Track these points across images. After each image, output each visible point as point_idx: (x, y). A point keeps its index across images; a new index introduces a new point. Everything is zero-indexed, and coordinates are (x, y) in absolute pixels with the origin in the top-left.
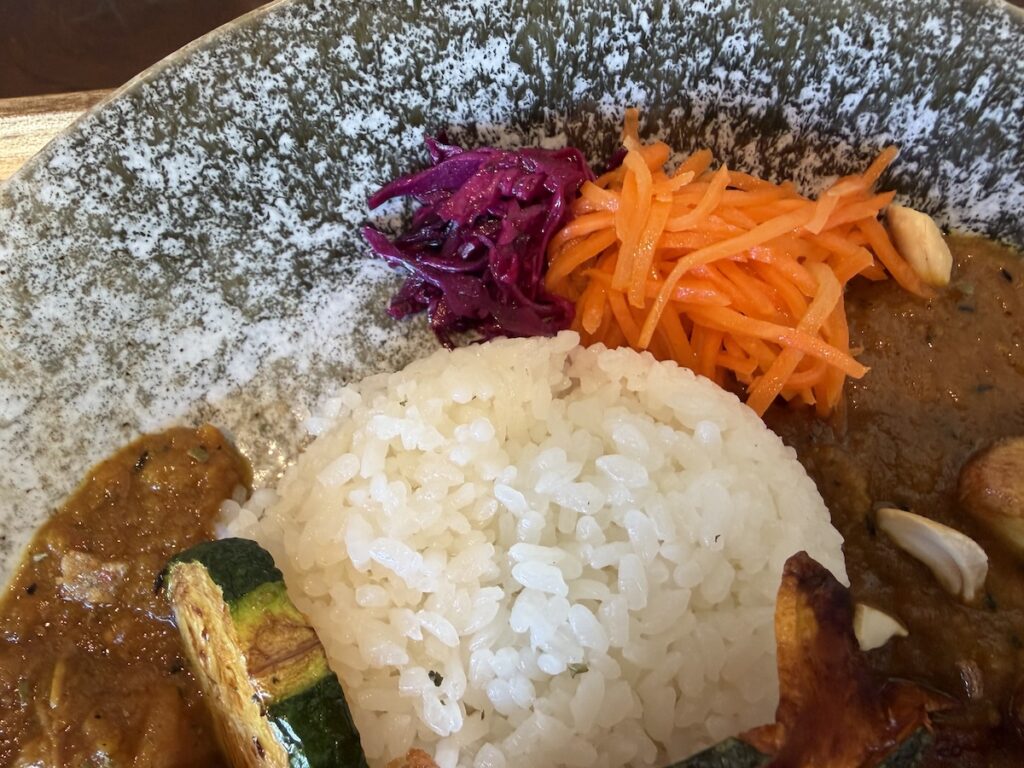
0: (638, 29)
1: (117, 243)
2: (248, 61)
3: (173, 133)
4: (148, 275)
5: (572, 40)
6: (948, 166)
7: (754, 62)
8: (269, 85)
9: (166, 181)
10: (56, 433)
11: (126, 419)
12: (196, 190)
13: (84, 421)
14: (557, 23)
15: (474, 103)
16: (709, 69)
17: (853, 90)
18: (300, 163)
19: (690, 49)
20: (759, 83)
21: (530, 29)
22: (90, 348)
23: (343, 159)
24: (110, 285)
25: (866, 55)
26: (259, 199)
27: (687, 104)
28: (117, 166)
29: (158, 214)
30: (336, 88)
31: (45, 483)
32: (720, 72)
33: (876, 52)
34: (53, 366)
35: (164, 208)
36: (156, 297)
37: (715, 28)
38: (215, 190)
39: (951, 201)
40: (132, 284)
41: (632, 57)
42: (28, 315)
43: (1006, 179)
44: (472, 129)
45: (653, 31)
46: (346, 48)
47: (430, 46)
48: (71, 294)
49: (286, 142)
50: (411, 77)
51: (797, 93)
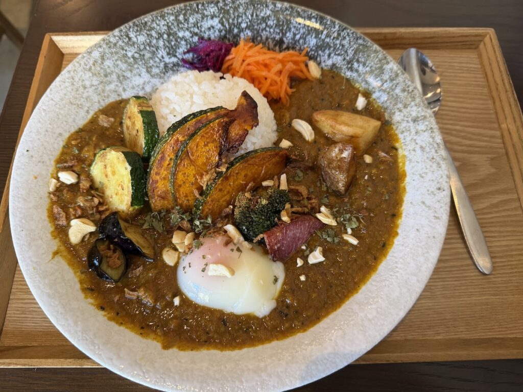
0: (248, 18)
1: (124, 52)
2: (159, 18)
3: (141, 31)
4: (130, 61)
5: (233, 20)
6: (320, 52)
7: (275, 27)
8: (163, 23)
9: (137, 40)
10: (103, 91)
11: (119, 94)
12: (144, 44)
13: (110, 91)
14: (230, 16)
15: (210, 33)
16: (265, 28)
17: (298, 34)
18: (168, 42)
19: (261, 23)
20: (277, 32)
21: (224, 17)
22: (114, 74)
23: (178, 42)
24: (121, 61)
25: (299, 26)
26: (157, 48)
27: (261, 36)
28: (127, 36)
29: (135, 47)
30: (178, 25)
31: (99, 102)
32: (268, 29)
33: (301, 26)
34: (106, 76)
35: (136, 46)
36: (131, 66)
37: (266, 19)
38: (148, 44)
39: (322, 61)
40: (126, 62)
41: (247, 25)
42: (103, 63)
43: (332, 55)
44: (210, 39)
45: (252, 19)
46: (181, 18)
47: (200, 19)
48: (113, 61)
49: (165, 36)
50: (196, 25)
51: (286, 35)
